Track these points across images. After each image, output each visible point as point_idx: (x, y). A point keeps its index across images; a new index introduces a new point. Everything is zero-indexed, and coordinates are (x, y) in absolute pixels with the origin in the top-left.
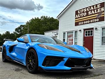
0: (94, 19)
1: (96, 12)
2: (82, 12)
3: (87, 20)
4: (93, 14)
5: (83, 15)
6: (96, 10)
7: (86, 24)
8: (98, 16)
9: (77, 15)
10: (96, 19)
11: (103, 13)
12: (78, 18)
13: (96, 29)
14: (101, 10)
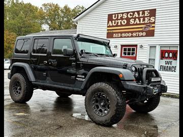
0: (139, 31)
1: (141, 22)
2: (119, 18)
3: (128, 32)
4: (137, 24)
5: (121, 23)
6: (142, 19)
7: (125, 37)
8: (145, 28)
9: (110, 22)
10: (142, 32)
11: (153, 25)
12: (113, 26)
13: (141, 47)
14: (149, 20)
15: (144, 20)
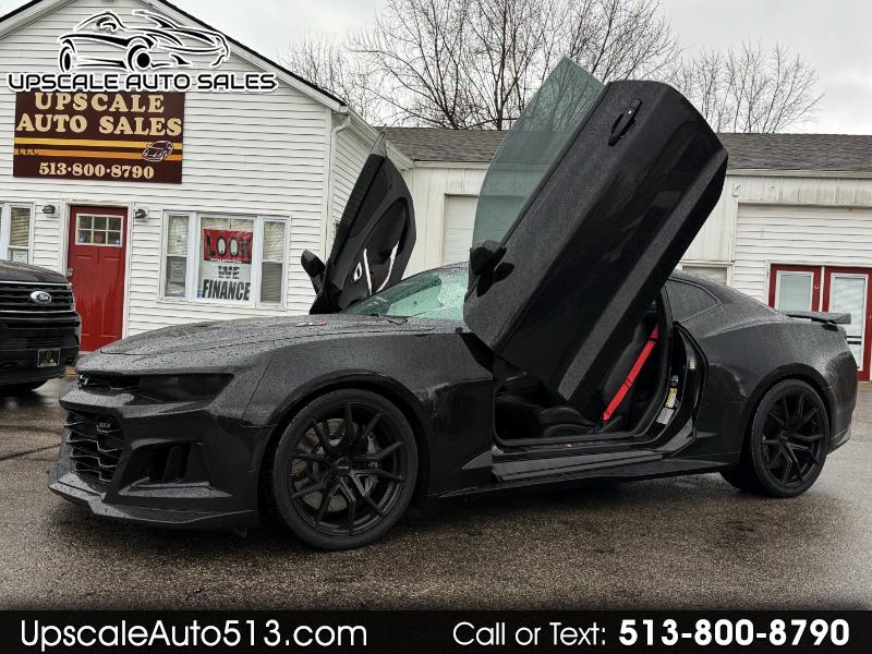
0: (132, 163)
1: (139, 131)
2: (60, 107)
3: (95, 162)
4: (122, 137)
5: (67, 124)
6: (139, 121)
7: (83, 177)
8: (152, 151)
9: (25, 117)
10: (143, 164)
11: (176, 146)
12: (36, 134)
13: (141, 215)
14: (165, 126)
15: (147, 125)
